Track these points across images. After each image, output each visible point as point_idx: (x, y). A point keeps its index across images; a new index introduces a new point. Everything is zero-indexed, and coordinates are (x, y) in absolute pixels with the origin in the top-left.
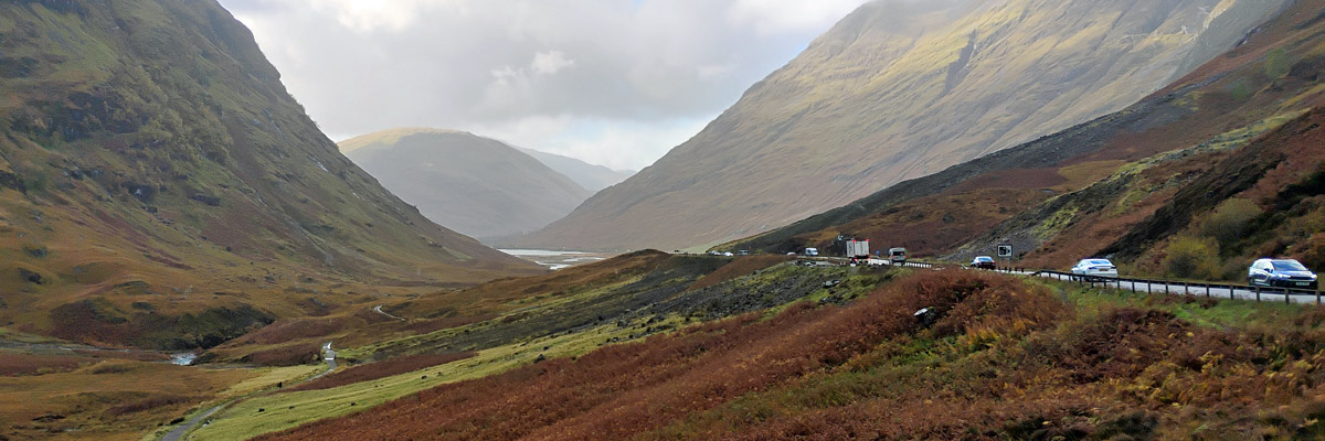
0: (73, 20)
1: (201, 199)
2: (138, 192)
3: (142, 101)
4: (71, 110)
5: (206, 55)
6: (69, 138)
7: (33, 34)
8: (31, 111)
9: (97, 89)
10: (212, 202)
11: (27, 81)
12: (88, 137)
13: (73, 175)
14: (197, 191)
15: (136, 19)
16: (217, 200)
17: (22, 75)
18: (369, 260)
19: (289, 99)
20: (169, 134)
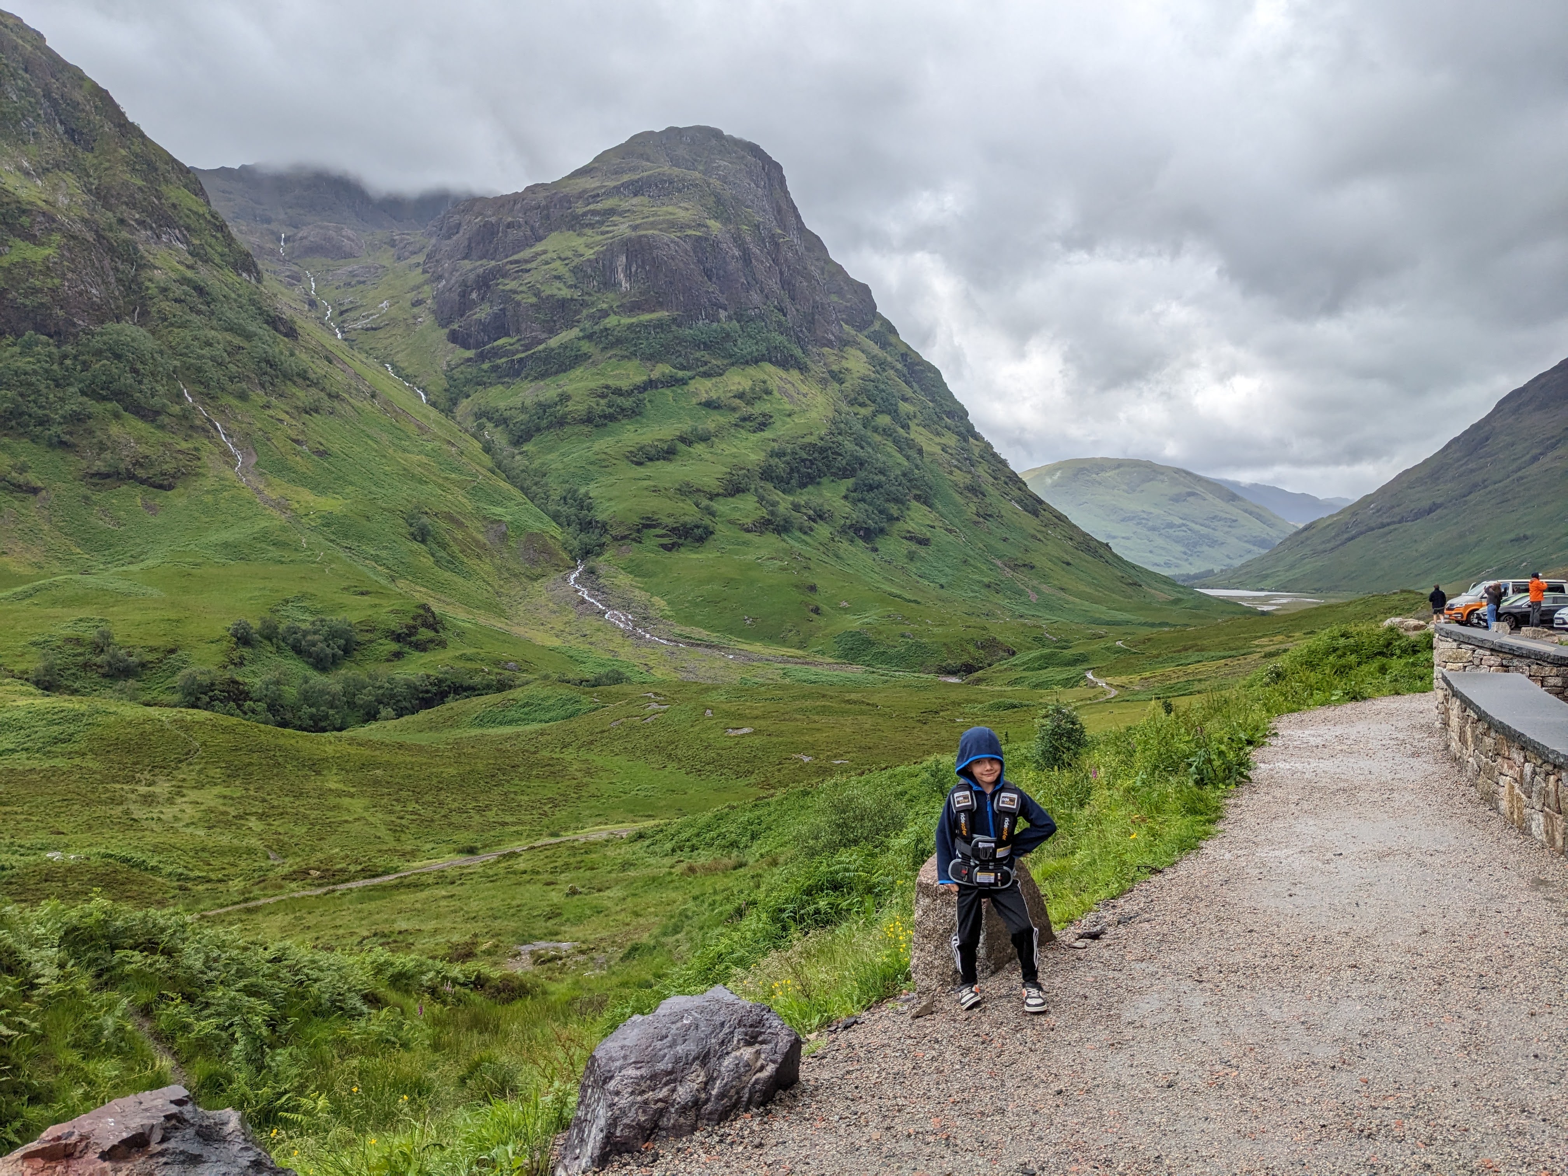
0: (795, 375)
1: (910, 539)
2: (862, 533)
3: (858, 448)
4: (804, 460)
5: (905, 399)
6: (803, 485)
7: (768, 392)
8: (774, 461)
9: (822, 439)
10: (924, 542)
11: (767, 434)
12: (818, 483)
13: (810, 518)
14: (909, 532)
15: (847, 369)
16: (928, 540)
17: (762, 430)
18: (1071, 598)
19: (977, 437)
20: (883, 479)
